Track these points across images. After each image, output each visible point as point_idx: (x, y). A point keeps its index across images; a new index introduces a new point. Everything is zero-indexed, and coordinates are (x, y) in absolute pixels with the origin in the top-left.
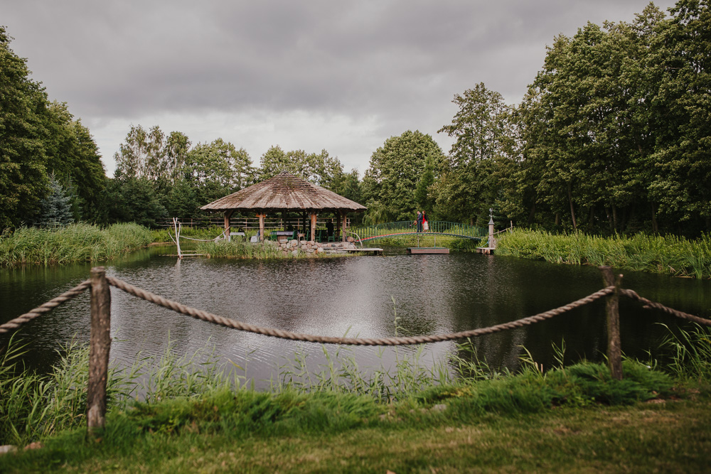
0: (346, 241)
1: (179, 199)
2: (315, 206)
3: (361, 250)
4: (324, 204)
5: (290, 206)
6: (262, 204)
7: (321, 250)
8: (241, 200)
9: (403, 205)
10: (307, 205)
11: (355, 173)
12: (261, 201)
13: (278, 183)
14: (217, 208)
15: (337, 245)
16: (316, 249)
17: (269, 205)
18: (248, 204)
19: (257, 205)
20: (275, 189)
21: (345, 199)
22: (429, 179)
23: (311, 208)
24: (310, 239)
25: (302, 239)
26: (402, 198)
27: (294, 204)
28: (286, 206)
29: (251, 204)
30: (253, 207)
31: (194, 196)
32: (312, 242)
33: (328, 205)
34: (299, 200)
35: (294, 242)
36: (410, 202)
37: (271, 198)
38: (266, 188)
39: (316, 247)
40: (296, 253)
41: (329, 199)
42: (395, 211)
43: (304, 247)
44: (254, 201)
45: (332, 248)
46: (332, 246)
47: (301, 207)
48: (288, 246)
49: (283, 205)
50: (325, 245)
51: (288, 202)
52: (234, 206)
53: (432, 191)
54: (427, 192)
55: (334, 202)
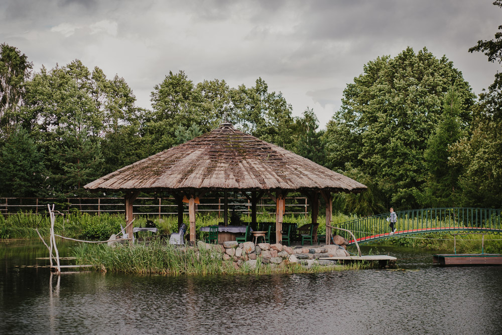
0: (332, 243)
1: (15, 163)
2: (284, 185)
4: (300, 180)
5: (243, 185)
6: (195, 181)
7: (293, 259)
8: (158, 174)
10: (271, 181)
11: (310, 118)
12: (193, 175)
13: (217, 144)
14: (116, 186)
15: (318, 249)
16: (284, 258)
17: (207, 183)
18: (170, 180)
19: (187, 183)
20: (214, 155)
23: (278, 188)
24: (275, 242)
25: (260, 240)
26: (400, 164)
27: (250, 181)
28: (236, 185)
29: (175, 181)
30: (180, 186)
31: (41, 159)
32: (278, 246)
33: (306, 183)
34: (257, 175)
35: (249, 245)
36: (414, 171)
37: (210, 171)
38: (198, 152)
39: (285, 254)
40: (252, 264)
41: (306, 173)
43: (266, 254)
44: (180, 176)
45: (311, 256)
46: (311, 252)
47: (261, 186)
48: (239, 252)
49: (231, 183)
50: (299, 250)
51: (239, 177)
52: (147, 184)
53: (456, 152)
54: (447, 155)
55: (315, 176)
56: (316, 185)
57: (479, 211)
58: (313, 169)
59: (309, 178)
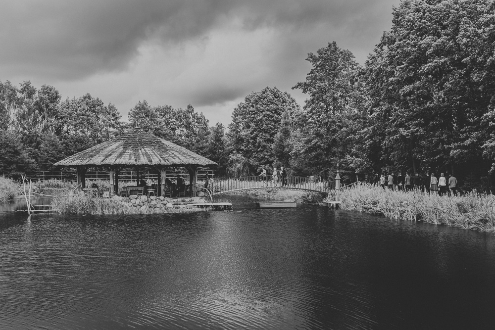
0: (197, 196)
1: (48, 152)
2: (163, 163)
3: (211, 204)
4: (173, 160)
5: (138, 163)
6: (111, 161)
7: (170, 205)
8: (92, 156)
9: (263, 158)
10: (156, 161)
11: (220, 126)
12: (110, 157)
13: (129, 139)
15: (187, 200)
16: (165, 205)
17: (118, 162)
18: (98, 160)
19: (106, 162)
20: (126, 146)
21: (195, 155)
22: (286, 133)
23: (159, 164)
24: (160, 195)
25: (151, 194)
26: (261, 151)
27: (143, 160)
28: (135, 163)
29: (100, 161)
30: (102, 163)
31: (63, 150)
32: (162, 198)
33: (177, 161)
34: (148, 157)
35: (144, 198)
36: (269, 155)
37: (121, 155)
38: (117, 144)
39: (165, 202)
40: (145, 210)
41: (178, 156)
42: (256, 163)
43: (153, 202)
44: (104, 158)
45: (182, 203)
46: (182, 201)
47: (149, 163)
48: (138, 201)
49: (132, 162)
50: (175, 200)
51: (137, 158)
52: (84, 163)
53: (288, 145)
54: (284, 147)
55: (184, 157)
56: (183, 163)
57: (299, 178)
58: (184, 154)
59: (180, 159)
